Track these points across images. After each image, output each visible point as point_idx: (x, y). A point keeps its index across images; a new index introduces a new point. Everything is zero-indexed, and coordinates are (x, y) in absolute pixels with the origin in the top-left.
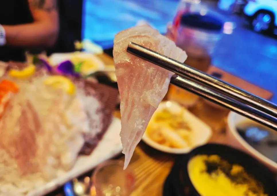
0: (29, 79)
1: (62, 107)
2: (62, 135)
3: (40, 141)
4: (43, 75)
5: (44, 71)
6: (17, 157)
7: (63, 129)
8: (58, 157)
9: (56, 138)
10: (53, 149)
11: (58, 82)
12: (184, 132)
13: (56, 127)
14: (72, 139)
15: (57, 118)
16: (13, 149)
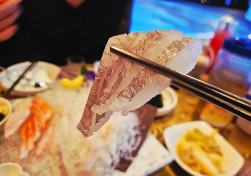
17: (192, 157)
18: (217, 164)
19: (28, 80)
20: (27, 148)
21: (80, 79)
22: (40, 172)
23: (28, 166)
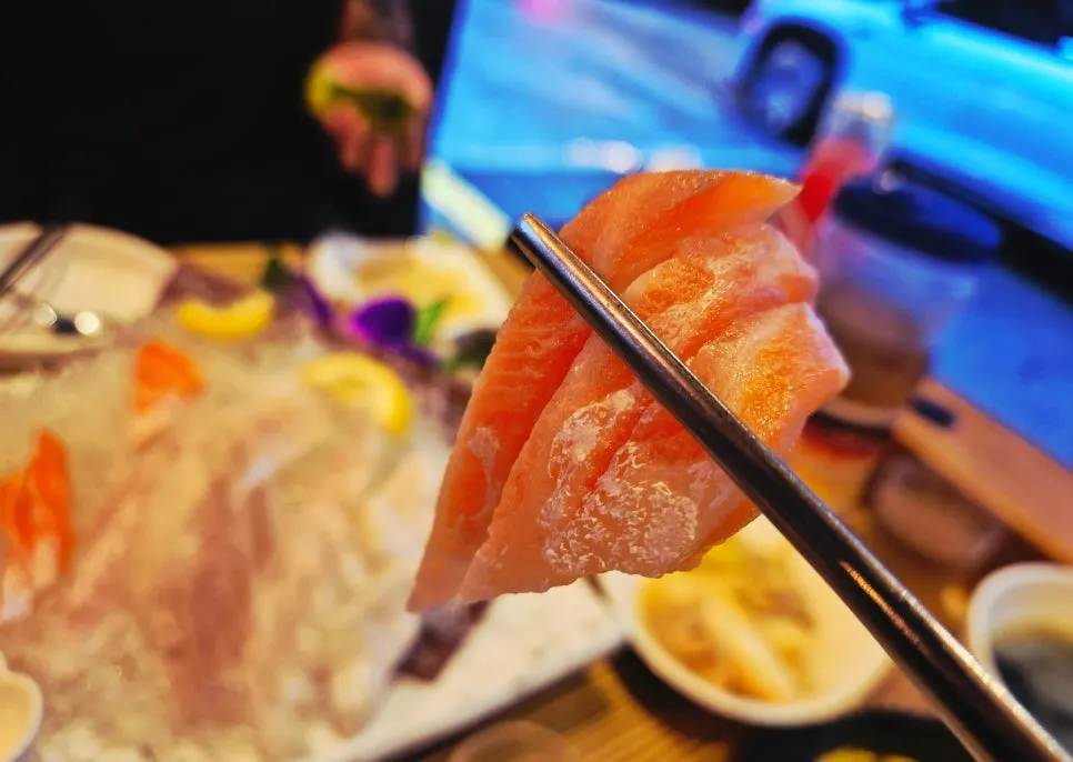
0: (247, 349)
1: (357, 479)
2: (344, 595)
3: (266, 604)
4: (297, 338)
5: (305, 324)
6: (175, 654)
7: (352, 567)
8: (321, 677)
9: (323, 599)
10: (307, 641)
11: (353, 383)
12: (786, 632)
13: (330, 561)
14: (379, 613)
15: (336, 525)
16: (161, 618)
17: (698, 631)
18: (792, 659)
19: (26, 303)
20: (28, 580)
21: (255, 309)
22: (82, 675)
23: (32, 652)
